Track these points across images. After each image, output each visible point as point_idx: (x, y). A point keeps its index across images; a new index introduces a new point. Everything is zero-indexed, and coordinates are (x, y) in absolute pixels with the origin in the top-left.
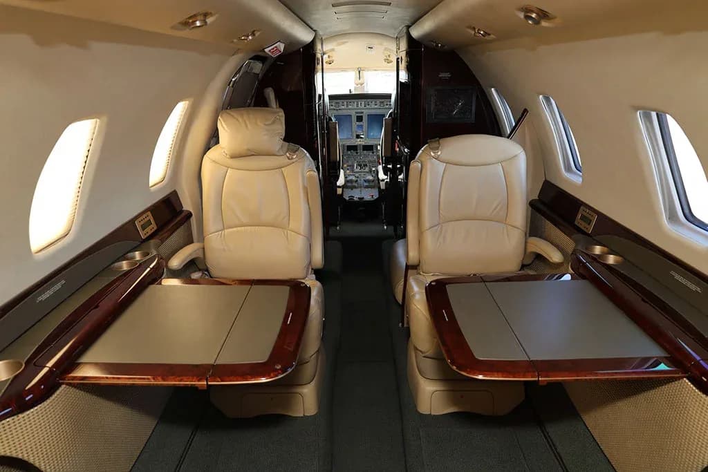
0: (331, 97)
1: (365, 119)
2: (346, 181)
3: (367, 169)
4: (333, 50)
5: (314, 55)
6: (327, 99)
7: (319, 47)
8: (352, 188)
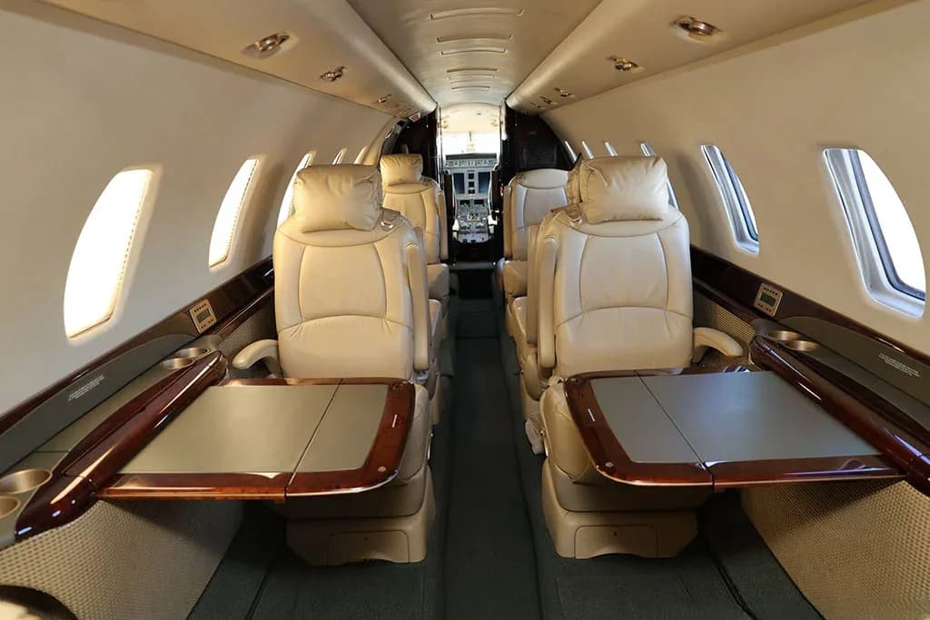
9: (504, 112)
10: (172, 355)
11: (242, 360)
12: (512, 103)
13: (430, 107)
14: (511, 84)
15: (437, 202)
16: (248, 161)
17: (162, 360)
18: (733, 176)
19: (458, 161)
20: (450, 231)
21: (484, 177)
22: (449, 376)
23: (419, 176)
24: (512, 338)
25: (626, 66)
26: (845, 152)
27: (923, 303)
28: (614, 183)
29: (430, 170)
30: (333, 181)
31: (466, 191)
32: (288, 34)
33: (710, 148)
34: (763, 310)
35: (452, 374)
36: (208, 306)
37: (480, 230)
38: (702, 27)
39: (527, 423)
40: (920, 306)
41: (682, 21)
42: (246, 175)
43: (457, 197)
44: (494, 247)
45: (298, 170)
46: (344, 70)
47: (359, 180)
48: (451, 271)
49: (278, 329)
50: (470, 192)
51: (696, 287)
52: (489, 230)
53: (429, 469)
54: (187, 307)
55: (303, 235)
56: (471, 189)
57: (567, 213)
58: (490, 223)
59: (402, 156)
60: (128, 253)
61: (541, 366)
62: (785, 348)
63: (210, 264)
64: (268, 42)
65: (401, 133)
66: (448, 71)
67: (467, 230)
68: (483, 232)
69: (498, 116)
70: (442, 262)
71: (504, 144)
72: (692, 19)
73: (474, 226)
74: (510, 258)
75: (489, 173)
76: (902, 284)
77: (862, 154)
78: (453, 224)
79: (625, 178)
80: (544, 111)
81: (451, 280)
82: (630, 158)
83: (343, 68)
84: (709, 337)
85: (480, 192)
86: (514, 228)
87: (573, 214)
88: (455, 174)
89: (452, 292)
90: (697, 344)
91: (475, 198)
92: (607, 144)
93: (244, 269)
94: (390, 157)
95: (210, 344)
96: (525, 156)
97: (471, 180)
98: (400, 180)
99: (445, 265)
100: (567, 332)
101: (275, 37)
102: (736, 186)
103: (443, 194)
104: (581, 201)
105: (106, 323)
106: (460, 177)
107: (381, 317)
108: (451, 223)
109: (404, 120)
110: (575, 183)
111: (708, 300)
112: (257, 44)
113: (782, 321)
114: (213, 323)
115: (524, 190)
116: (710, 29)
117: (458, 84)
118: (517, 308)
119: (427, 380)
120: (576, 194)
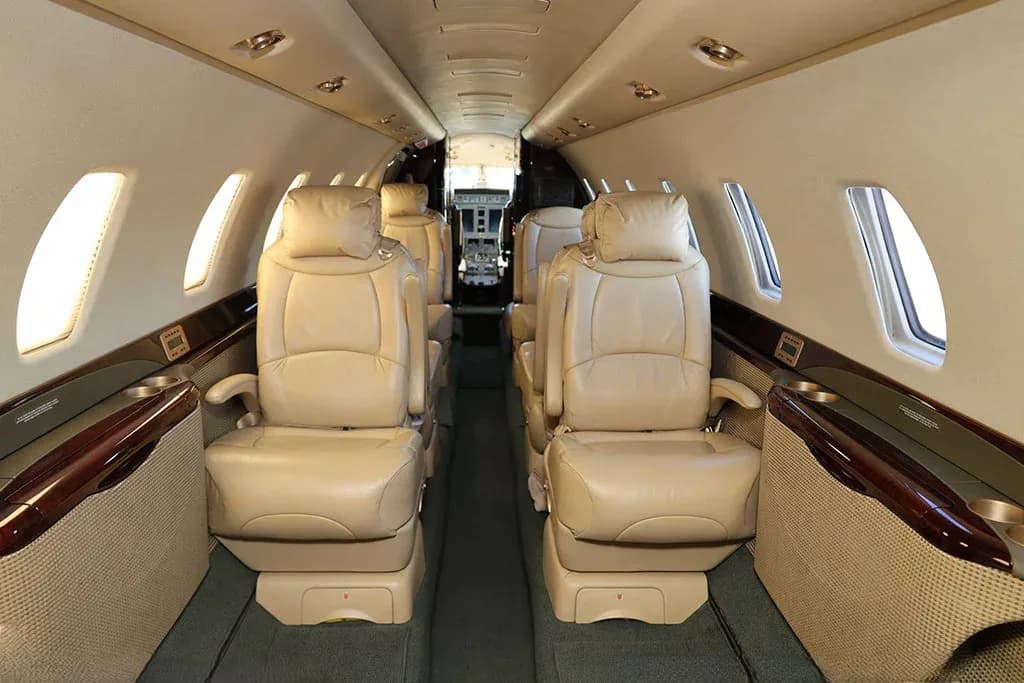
0: (457, 191)
1: (487, 214)
2: (469, 268)
3: (487, 260)
4: (458, 147)
5: (444, 150)
6: (453, 192)
7: (448, 144)
8: (473, 275)
9: (519, 145)
10: (138, 383)
11: (218, 394)
12: (528, 134)
13: (439, 135)
14: (528, 112)
15: (442, 236)
16: (232, 176)
17: (127, 387)
18: (757, 218)
19: (468, 196)
20: (456, 272)
21: (495, 215)
22: (448, 427)
23: (424, 208)
24: (519, 388)
25: (646, 93)
26: (868, 190)
27: (944, 352)
28: (632, 220)
29: (435, 203)
30: (328, 203)
31: (476, 229)
32: (284, 33)
33: (734, 187)
34: (784, 360)
35: (451, 424)
36: (181, 333)
37: (490, 272)
38: (723, 50)
39: (530, 479)
40: (942, 355)
41: (702, 43)
42: (231, 190)
43: (464, 235)
44: (503, 291)
45: (289, 189)
46: (344, 82)
47: (357, 203)
48: (454, 315)
49: (259, 364)
50: (479, 230)
51: (715, 335)
52: (498, 273)
53: (419, 523)
54: (155, 333)
55: (292, 261)
56: (481, 227)
57: (580, 249)
58: (499, 265)
59: (405, 185)
60: (93, 266)
61: (547, 415)
62: (805, 399)
63: (186, 287)
64: (260, 40)
65: (406, 161)
66: (459, 95)
67: (475, 271)
68: (492, 274)
69: (513, 148)
70: (446, 302)
71: (518, 179)
72: (713, 41)
73: (484, 267)
74: (520, 301)
75: (500, 211)
76: (924, 332)
77: (885, 194)
78: (459, 263)
79: (643, 214)
80: (562, 145)
81: (454, 324)
82: (649, 192)
83: (342, 78)
84: (727, 388)
85: (490, 231)
86: (525, 270)
87: (587, 250)
88: (463, 210)
89: (454, 337)
90: (714, 396)
91: (484, 237)
92: (627, 181)
93: (225, 295)
94: (392, 185)
95: (181, 373)
96: (539, 194)
97: (481, 218)
98: (403, 211)
99: (448, 306)
100: (576, 377)
101: (268, 34)
102: (760, 227)
103: (450, 229)
104: (596, 237)
105: (63, 342)
106: (468, 214)
107: (374, 355)
108: (456, 262)
109: (409, 147)
110: (590, 219)
111: (727, 350)
112: (249, 41)
113: (803, 372)
114: (184, 352)
115: (539, 228)
116: (732, 53)
117: (468, 111)
118: (525, 352)
119: (422, 425)
120: (591, 229)
